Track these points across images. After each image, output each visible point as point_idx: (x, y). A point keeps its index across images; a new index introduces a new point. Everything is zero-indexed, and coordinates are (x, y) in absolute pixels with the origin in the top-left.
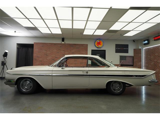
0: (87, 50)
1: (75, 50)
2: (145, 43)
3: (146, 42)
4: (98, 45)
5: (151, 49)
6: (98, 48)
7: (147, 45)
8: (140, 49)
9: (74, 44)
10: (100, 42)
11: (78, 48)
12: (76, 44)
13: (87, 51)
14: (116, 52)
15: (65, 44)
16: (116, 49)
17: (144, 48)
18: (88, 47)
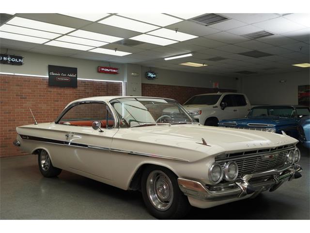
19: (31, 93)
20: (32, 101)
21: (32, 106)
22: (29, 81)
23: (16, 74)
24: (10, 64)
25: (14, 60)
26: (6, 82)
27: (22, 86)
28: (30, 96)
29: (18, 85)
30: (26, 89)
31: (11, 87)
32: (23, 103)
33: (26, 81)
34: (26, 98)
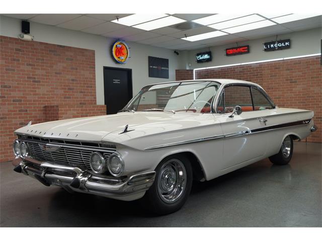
0: (95, 68)
1: (65, 65)
2: (201, 58)
3: (206, 56)
4: (117, 54)
5: (215, 72)
6: (117, 62)
7: (204, 64)
8: (187, 70)
9: (61, 46)
10: (121, 48)
11: (72, 60)
12: (64, 47)
13: (95, 71)
14: (150, 76)
15: (31, 43)
16: (149, 68)
17: (194, 70)
18: (94, 60)
19: (302, 76)
20: (303, 84)
21: (303, 90)
22: (300, 63)
23: (285, 59)
24: (278, 50)
25: (280, 45)
26: (276, 68)
27: (292, 69)
28: (300, 79)
29: (288, 70)
30: (295, 72)
31: (282, 72)
32: (292, 87)
33: (297, 63)
34: (296, 82)
